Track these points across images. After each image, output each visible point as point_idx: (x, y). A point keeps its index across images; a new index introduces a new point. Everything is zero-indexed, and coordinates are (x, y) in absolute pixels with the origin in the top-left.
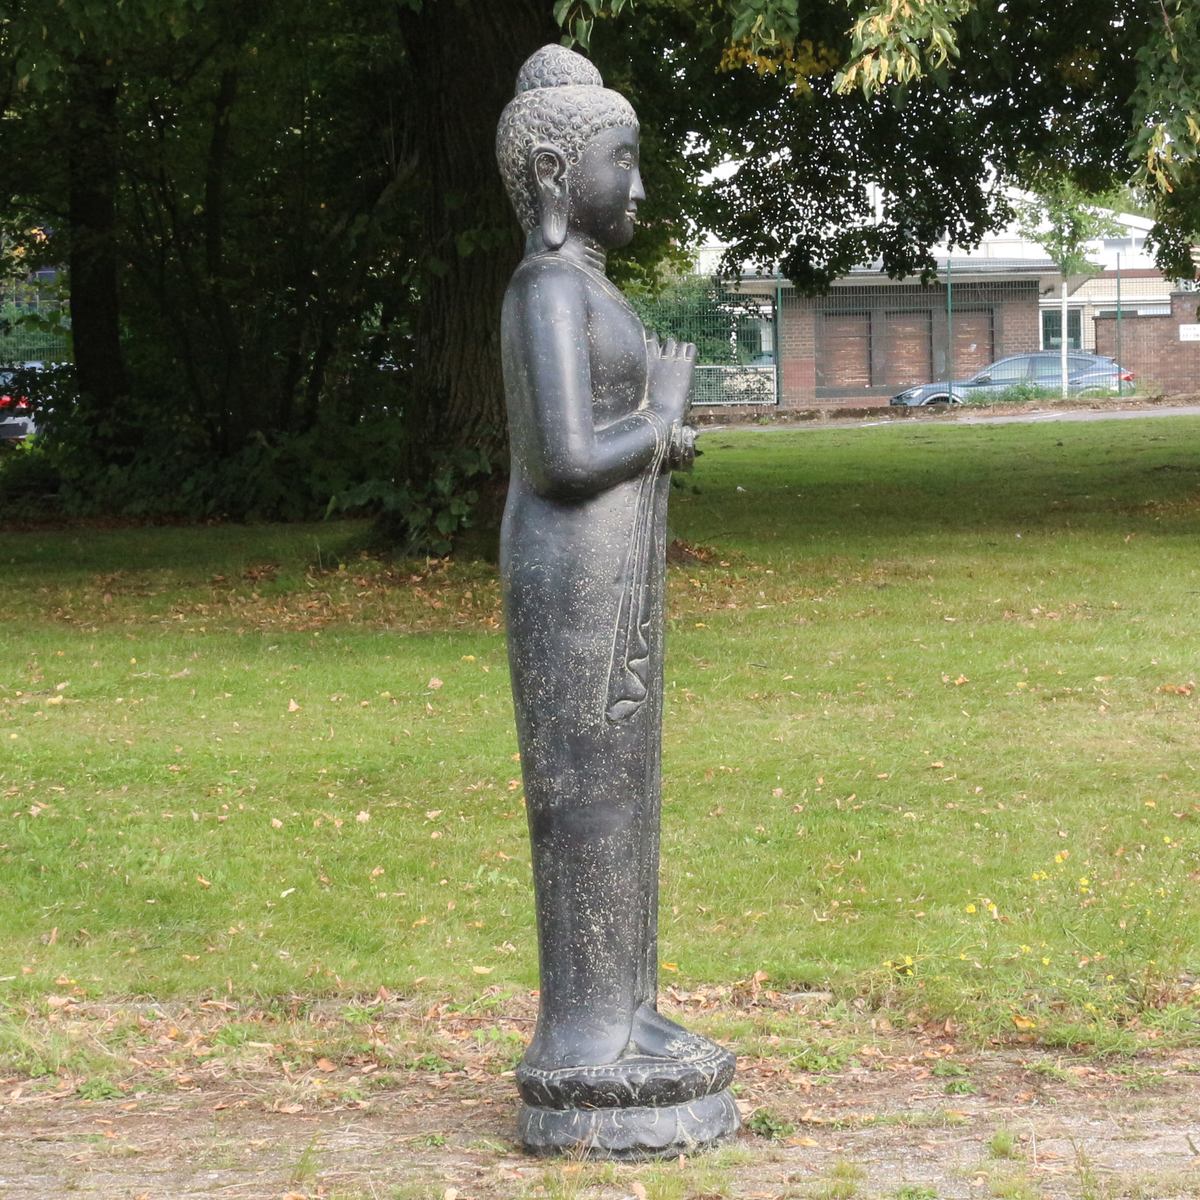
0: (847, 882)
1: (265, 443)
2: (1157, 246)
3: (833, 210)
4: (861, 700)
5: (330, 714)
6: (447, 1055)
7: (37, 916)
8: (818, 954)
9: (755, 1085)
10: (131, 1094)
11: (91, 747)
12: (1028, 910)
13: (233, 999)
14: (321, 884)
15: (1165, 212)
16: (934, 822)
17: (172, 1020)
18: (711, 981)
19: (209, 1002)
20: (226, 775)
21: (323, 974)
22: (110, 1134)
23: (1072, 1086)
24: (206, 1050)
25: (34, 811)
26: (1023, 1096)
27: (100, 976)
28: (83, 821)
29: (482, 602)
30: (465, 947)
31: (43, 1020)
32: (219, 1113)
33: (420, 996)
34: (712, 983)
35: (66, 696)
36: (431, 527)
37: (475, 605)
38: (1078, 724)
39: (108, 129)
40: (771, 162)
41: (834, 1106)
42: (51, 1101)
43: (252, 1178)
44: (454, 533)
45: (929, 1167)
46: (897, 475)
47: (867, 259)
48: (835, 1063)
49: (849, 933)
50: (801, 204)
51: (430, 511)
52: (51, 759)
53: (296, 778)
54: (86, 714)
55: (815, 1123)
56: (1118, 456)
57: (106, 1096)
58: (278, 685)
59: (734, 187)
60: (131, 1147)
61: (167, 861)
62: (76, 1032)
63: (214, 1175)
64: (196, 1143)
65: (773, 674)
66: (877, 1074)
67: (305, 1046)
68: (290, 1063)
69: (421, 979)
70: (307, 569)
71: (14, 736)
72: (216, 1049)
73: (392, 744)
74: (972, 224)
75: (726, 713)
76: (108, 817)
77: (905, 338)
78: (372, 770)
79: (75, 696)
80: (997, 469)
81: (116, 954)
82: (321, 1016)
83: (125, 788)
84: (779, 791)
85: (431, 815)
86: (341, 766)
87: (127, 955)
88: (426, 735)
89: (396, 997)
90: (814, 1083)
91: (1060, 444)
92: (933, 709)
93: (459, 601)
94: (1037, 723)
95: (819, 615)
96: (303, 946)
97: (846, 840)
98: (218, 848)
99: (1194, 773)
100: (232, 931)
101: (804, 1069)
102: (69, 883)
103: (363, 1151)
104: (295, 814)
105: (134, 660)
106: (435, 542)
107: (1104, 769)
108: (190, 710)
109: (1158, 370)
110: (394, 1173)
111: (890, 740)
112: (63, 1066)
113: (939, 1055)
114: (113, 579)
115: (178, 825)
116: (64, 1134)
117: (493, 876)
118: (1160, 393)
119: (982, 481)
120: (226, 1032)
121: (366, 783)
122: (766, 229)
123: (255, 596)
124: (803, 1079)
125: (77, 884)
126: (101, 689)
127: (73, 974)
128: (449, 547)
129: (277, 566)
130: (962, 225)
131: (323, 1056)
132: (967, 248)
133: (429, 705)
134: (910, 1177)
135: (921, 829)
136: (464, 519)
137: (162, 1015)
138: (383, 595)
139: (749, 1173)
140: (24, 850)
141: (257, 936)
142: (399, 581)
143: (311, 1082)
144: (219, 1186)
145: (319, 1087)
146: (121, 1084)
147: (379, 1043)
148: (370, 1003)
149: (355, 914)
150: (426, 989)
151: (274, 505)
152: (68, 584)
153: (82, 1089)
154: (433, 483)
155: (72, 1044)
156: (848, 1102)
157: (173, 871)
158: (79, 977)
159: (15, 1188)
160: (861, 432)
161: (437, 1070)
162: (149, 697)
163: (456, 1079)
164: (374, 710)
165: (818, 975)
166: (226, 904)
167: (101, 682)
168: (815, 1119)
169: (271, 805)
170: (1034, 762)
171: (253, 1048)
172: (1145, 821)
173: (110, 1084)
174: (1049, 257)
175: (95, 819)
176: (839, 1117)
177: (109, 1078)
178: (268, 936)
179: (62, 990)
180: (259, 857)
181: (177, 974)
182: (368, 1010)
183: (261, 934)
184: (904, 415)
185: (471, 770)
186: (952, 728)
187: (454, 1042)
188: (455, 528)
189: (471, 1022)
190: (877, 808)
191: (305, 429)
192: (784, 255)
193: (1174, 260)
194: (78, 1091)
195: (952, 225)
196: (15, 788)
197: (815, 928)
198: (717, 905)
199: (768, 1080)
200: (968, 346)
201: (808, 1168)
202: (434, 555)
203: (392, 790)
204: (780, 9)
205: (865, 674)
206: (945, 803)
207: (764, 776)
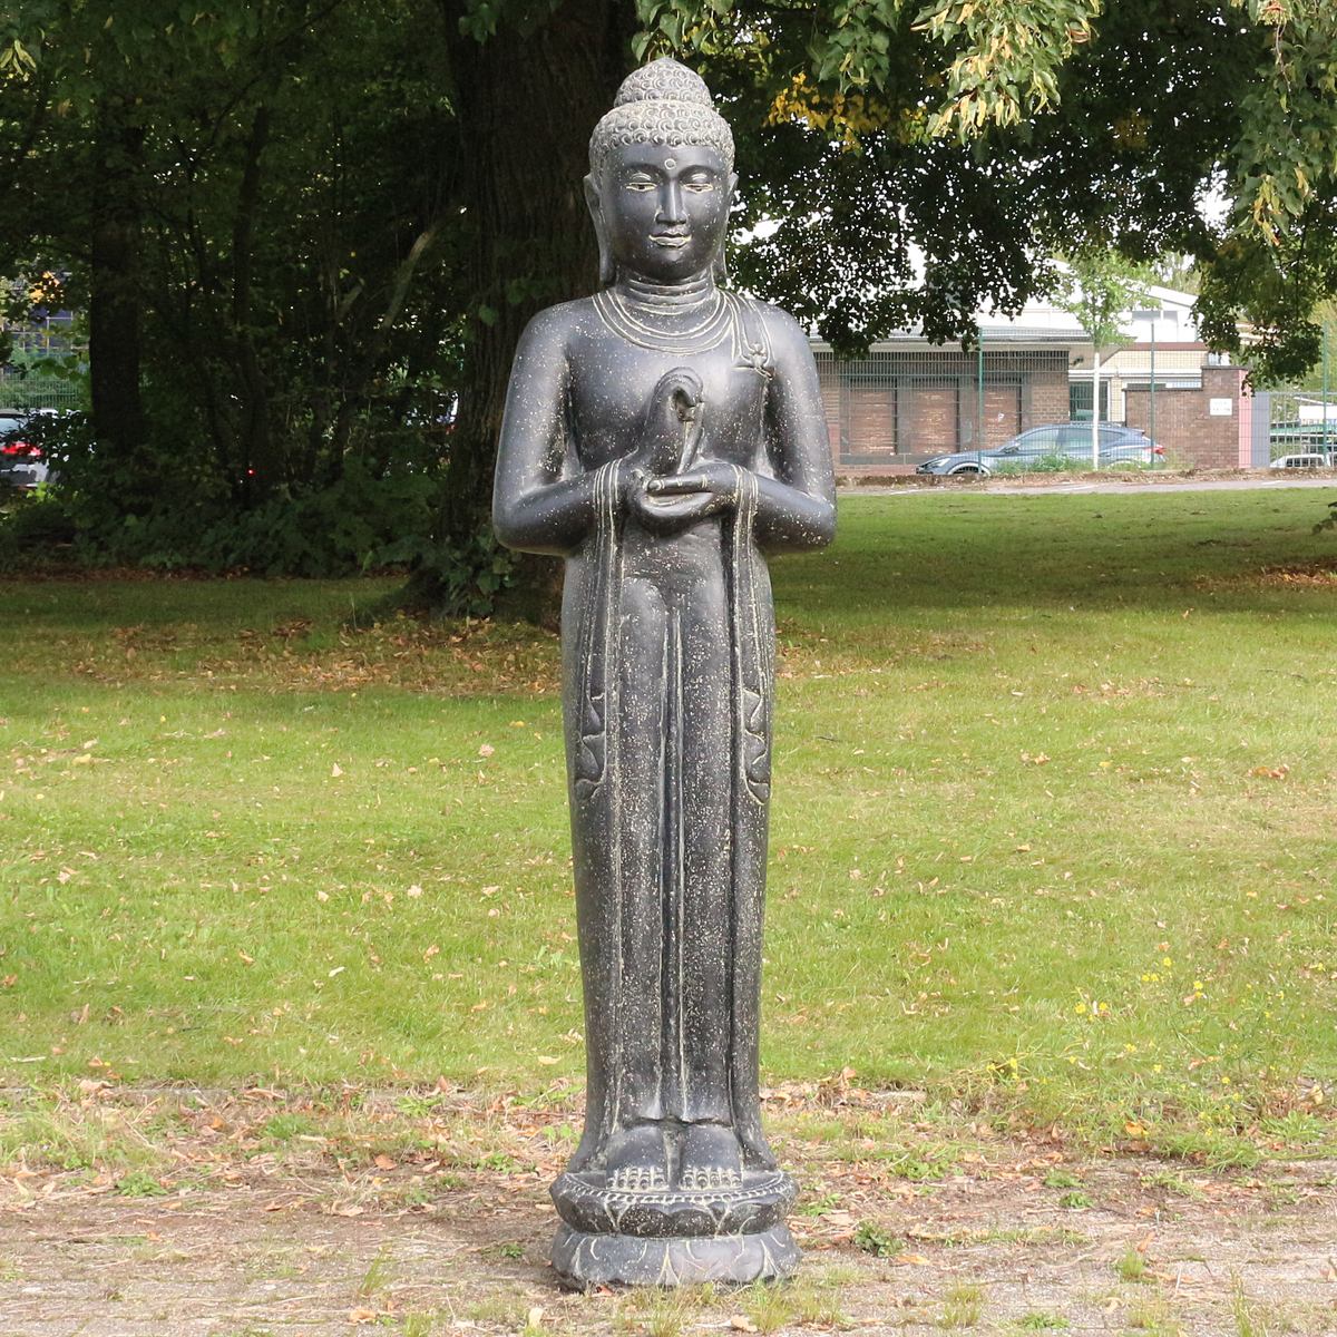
0: (935, 972)
1: (288, 496)
2: (1201, 317)
3: (874, 273)
4: (938, 778)
5: (376, 780)
6: (516, 1154)
7: (67, 991)
8: (908, 1049)
9: (853, 1194)
10: (174, 1191)
11: (123, 810)
12: (1130, 1006)
13: (280, 1087)
14: (371, 962)
15: (1211, 283)
16: (1024, 909)
17: (213, 1109)
18: (795, 1077)
19: (255, 1090)
20: (268, 844)
21: (378, 1060)
22: (154, 1237)
23: (1196, 1201)
24: (253, 1144)
25: (63, 878)
26: (1144, 1211)
27: (135, 1058)
28: (114, 889)
29: (526, 666)
30: (529, 1034)
31: (75, 1106)
32: (272, 1215)
33: (481, 1087)
34: (796, 1080)
35: (94, 755)
36: (470, 587)
37: (518, 668)
38: (1168, 808)
39: (135, 169)
40: (811, 222)
41: (941, 1219)
42: (87, 1197)
43: (314, 1290)
44: (495, 593)
45: (1054, 1291)
46: (933, 543)
47: (907, 323)
48: (936, 1171)
49: (940, 1028)
50: (841, 265)
51: (470, 569)
52: (80, 822)
53: (342, 848)
54: (116, 774)
55: (923, 1239)
56: (1160, 530)
57: (147, 1193)
58: (319, 748)
59: (773, 246)
60: (178, 1252)
61: (205, 933)
62: (112, 1120)
63: (270, 1287)
64: (249, 1248)
65: (843, 749)
66: (983, 1183)
67: (362, 1141)
68: (345, 1160)
69: (483, 1069)
70: (340, 626)
71: (40, 796)
72: (264, 1142)
73: (443, 814)
74: (1015, 290)
75: (796, 788)
76: (142, 887)
77: (932, 406)
78: (423, 841)
79: (104, 756)
80: (1037, 540)
81: (152, 1034)
82: (375, 1108)
83: (159, 855)
84: (857, 872)
85: (488, 891)
86: (390, 837)
87: (163, 1036)
88: (479, 806)
89: (456, 1088)
90: (917, 1193)
91: (1100, 517)
92: (1015, 788)
93: (500, 663)
94: (1126, 805)
95: (880, 686)
96: (354, 1030)
97: (932, 927)
98: (261, 922)
99: (1295, 861)
100: (277, 1011)
101: (904, 1176)
102: (101, 955)
103: (433, 1262)
104: (342, 887)
105: (163, 719)
106: (476, 602)
107: (1200, 855)
108: (228, 772)
109: (1187, 444)
110: (468, 1287)
111: (972, 820)
112: (99, 1158)
113: (1047, 1163)
114: (136, 634)
115: (217, 897)
116: (103, 1235)
117: (556, 958)
118: (1192, 467)
119: (1022, 553)
120: (274, 1124)
121: (417, 856)
122: (804, 290)
123: (286, 653)
124: (904, 1188)
125: (110, 957)
126: (131, 748)
127: (106, 1056)
128: (489, 607)
129: (309, 623)
130: (1006, 291)
131: (382, 1152)
132: (1010, 314)
133: (481, 773)
134: (1035, 1302)
135: (1010, 917)
136: (507, 579)
137: (203, 1103)
138: (420, 656)
139: (858, 1293)
140: (52, 919)
141: (303, 1018)
142: (437, 642)
143: (370, 1182)
144: (278, 1299)
145: (380, 1188)
146: (163, 1179)
147: (442, 1139)
148: (428, 1094)
149: (409, 997)
150: (489, 1081)
151: (297, 561)
152: (89, 637)
153: (121, 1184)
154: (475, 540)
155: (109, 1134)
156: (956, 1215)
157: (211, 946)
158: (113, 1059)
159: (52, 1297)
160: (893, 500)
161: (506, 1170)
162: (184, 758)
163: (527, 1181)
164: (423, 777)
165: (910, 1073)
166: (270, 982)
167: (132, 741)
168: (924, 1234)
169: (316, 877)
170: (1126, 847)
171: (305, 1142)
172: (1247, 912)
173: (151, 1180)
174: (1081, 327)
175: (128, 888)
176: (948, 1232)
177: (149, 1173)
178: (316, 1018)
179: (94, 1073)
180: (303, 932)
181: (219, 1058)
182: (426, 1102)
183: (309, 1016)
184: (932, 485)
185: (528, 843)
186: (1036, 809)
187: (523, 1139)
188: (497, 588)
189: (538, 1118)
190: (962, 893)
191: (329, 483)
192: (823, 317)
193: (1219, 332)
194: (116, 1187)
195: (995, 290)
196: (41, 853)
197: (903, 1021)
198: (797, 994)
199: (865, 1188)
200: (996, 416)
201: (922, 1290)
202: (473, 616)
203: (445, 863)
204: (869, 48)
205: (939, 750)
206: (1035, 889)
207: (842, 857)
